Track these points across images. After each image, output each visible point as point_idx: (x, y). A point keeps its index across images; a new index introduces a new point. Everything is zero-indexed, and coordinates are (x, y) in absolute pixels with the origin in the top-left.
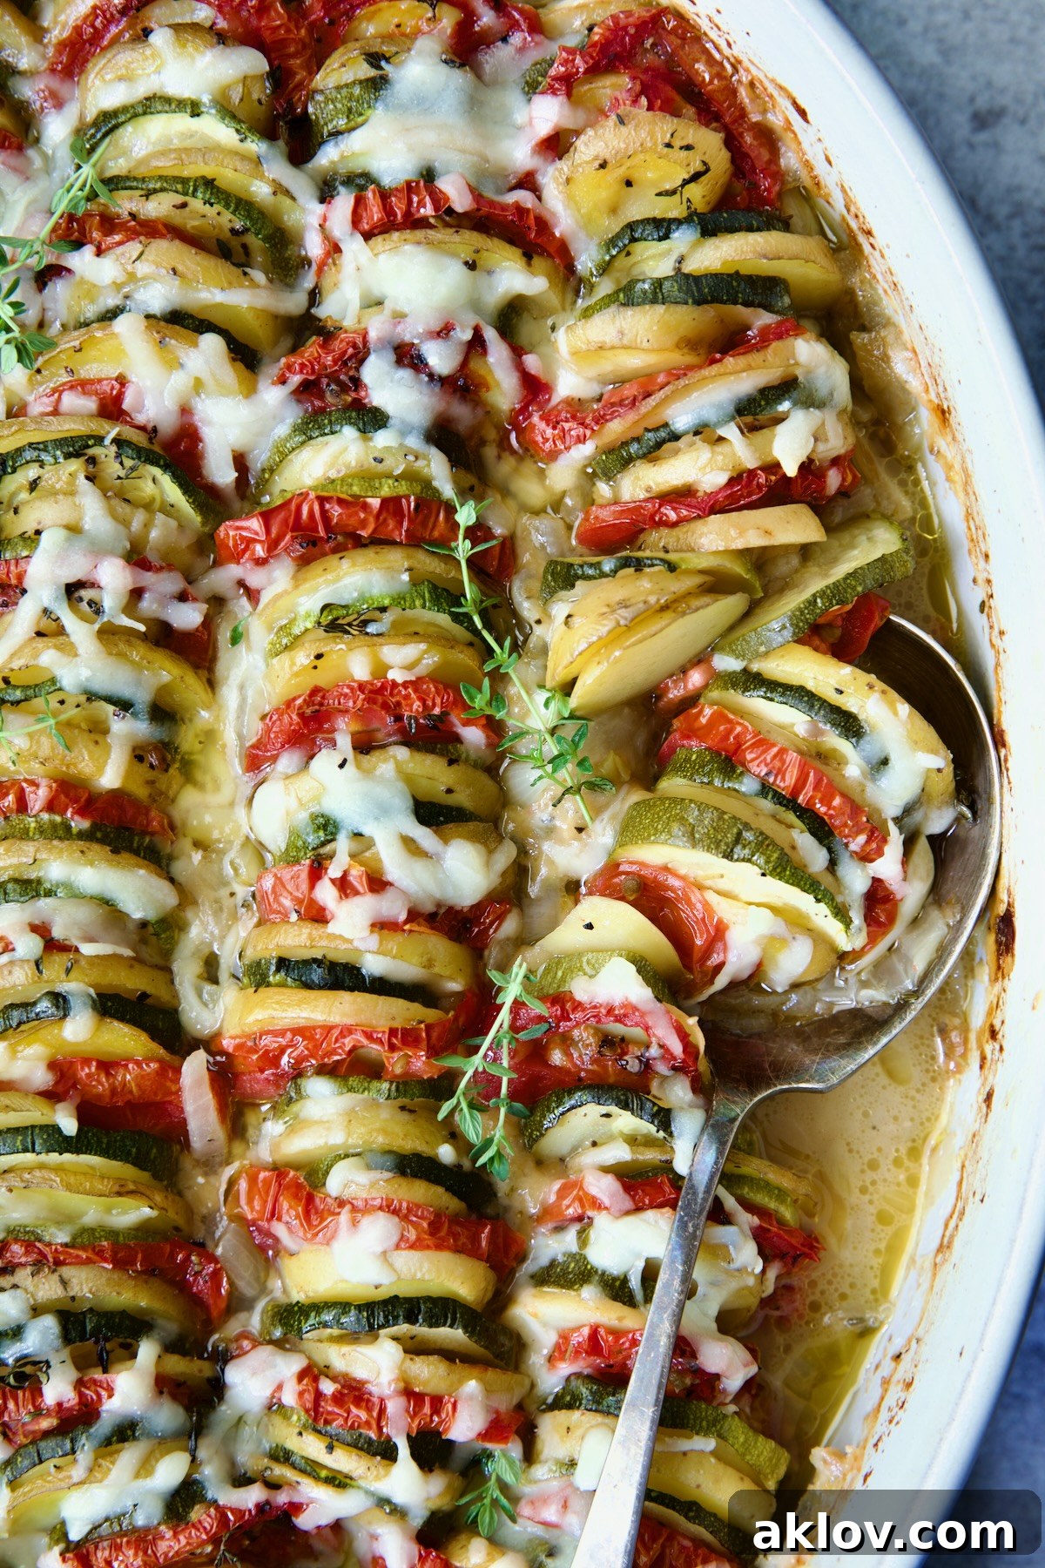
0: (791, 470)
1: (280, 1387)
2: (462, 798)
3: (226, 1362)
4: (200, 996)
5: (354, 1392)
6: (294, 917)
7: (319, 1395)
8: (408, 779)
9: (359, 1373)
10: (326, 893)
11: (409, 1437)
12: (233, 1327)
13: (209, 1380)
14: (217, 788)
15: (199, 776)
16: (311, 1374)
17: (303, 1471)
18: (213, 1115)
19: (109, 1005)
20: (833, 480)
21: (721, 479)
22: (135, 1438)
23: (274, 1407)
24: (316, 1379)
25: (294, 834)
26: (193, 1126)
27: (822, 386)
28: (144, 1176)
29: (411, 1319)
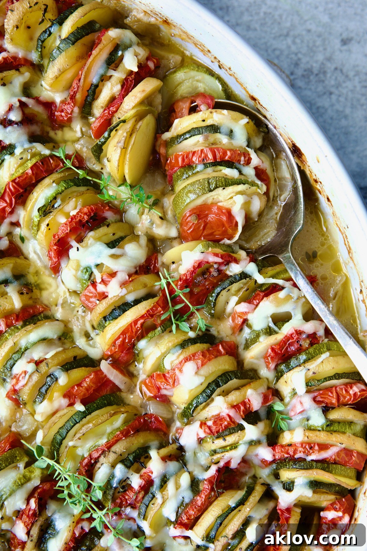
0: (136, 69)
1: (198, 435)
2: (119, 234)
3: (178, 440)
4: (90, 346)
5: (218, 419)
6: (98, 302)
7: (209, 428)
8: (99, 239)
9: (215, 413)
10: (101, 288)
11: (243, 419)
12: (173, 430)
13: (177, 449)
14: (50, 285)
15: (42, 286)
16: (203, 424)
17: (222, 452)
18: (120, 376)
19: (67, 367)
20: (151, 65)
21: (119, 87)
22: (168, 479)
23: (200, 441)
24: (205, 424)
25: (79, 280)
26: (117, 383)
27: (127, 42)
28: (115, 407)
29: (218, 386)
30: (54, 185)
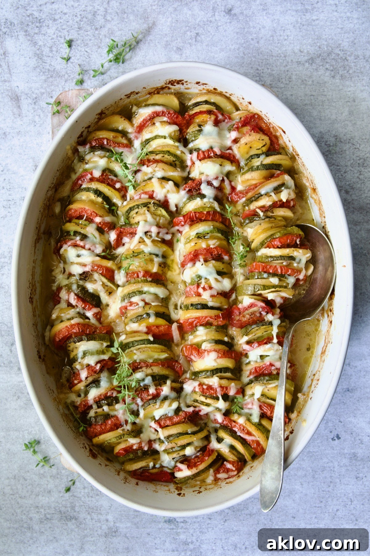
0: (284, 200)
1: (195, 388)
2: (225, 270)
3: (183, 384)
4: (174, 312)
5: (210, 387)
6: (194, 296)
7: (203, 389)
8: (215, 267)
9: (211, 384)
10: (201, 290)
11: (222, 395)
12: (184, 377)
13: (180, 387)
14: (175, 271)
15: (171, 269)
16: (201, 385)
17: (200, 404)
18: (178, 336)
19: (158, 315)
20: (292, 203)
21: (271, 203)
22: (168, 399)
23: (194, 391)
24: (202, 386)
25: (192, 279)
26: (175, 338)
27: (290, 185)
28: (166, 348)
29: (221, 372)
30: (212, 227)
